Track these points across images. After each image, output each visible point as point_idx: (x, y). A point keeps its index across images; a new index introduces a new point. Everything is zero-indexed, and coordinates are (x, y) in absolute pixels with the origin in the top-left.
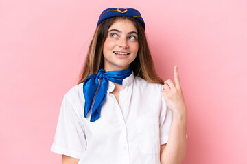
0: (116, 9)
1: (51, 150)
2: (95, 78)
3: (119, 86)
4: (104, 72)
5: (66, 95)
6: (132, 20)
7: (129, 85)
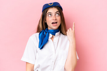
0: (48, 4)
1: (21, 60)
2: (44, 32)
3: (54, 36)
4: (48, 30)
5: (31, 37)
6: (56, 7)
7: (58, 36)
